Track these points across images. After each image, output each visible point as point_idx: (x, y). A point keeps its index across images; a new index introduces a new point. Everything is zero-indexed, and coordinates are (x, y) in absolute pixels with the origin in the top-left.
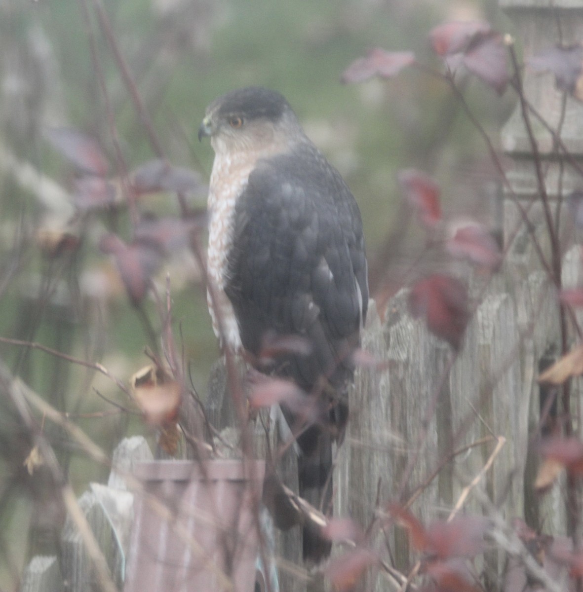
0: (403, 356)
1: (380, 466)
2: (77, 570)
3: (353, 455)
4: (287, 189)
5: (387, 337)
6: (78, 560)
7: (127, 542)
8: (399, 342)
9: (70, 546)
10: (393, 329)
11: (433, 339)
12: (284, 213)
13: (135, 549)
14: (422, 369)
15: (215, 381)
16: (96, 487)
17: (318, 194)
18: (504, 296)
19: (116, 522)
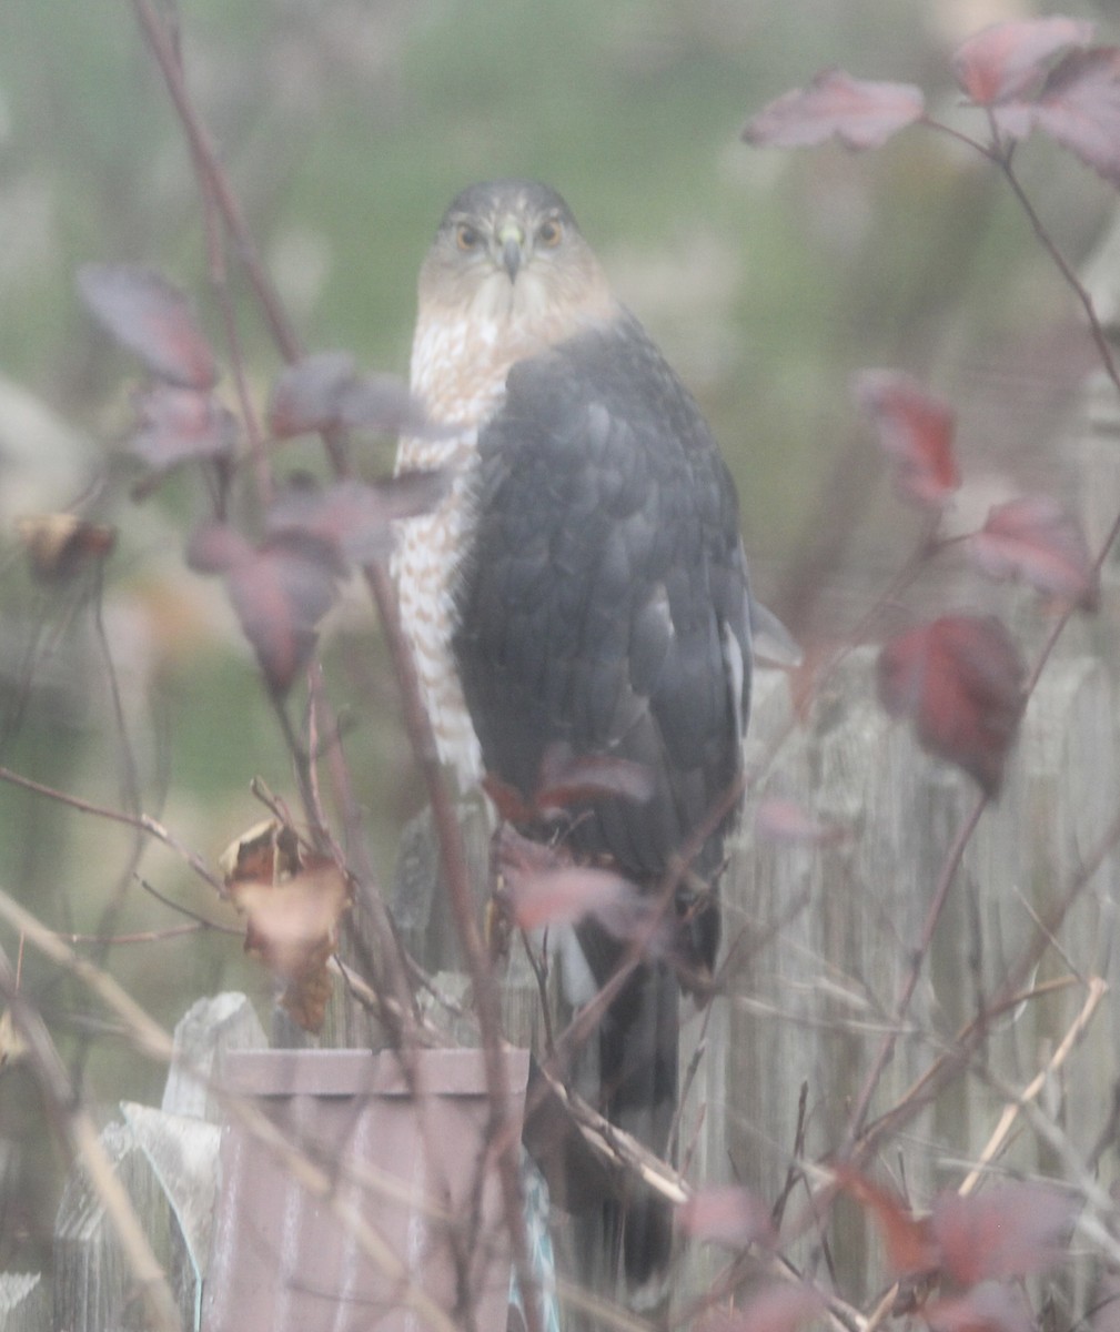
0: (852, 805)
1: (798, 1061)
2: (89, 1307)
3: (734, 1036)
4: (599, 418)
5: (814, 759)
6: (91, 1284)
7: (208, 1239)
8: (842, 771)
9: (73, 1249)
10: (829, 740)
11: (922, 762)
12: (591, 474)
13: (224, 1258)
14: (895, 835)
15: (412, 862)
16: (134, 1111)
17: (653, 431)
18: (1088, 663)
19: (181, 1193)
